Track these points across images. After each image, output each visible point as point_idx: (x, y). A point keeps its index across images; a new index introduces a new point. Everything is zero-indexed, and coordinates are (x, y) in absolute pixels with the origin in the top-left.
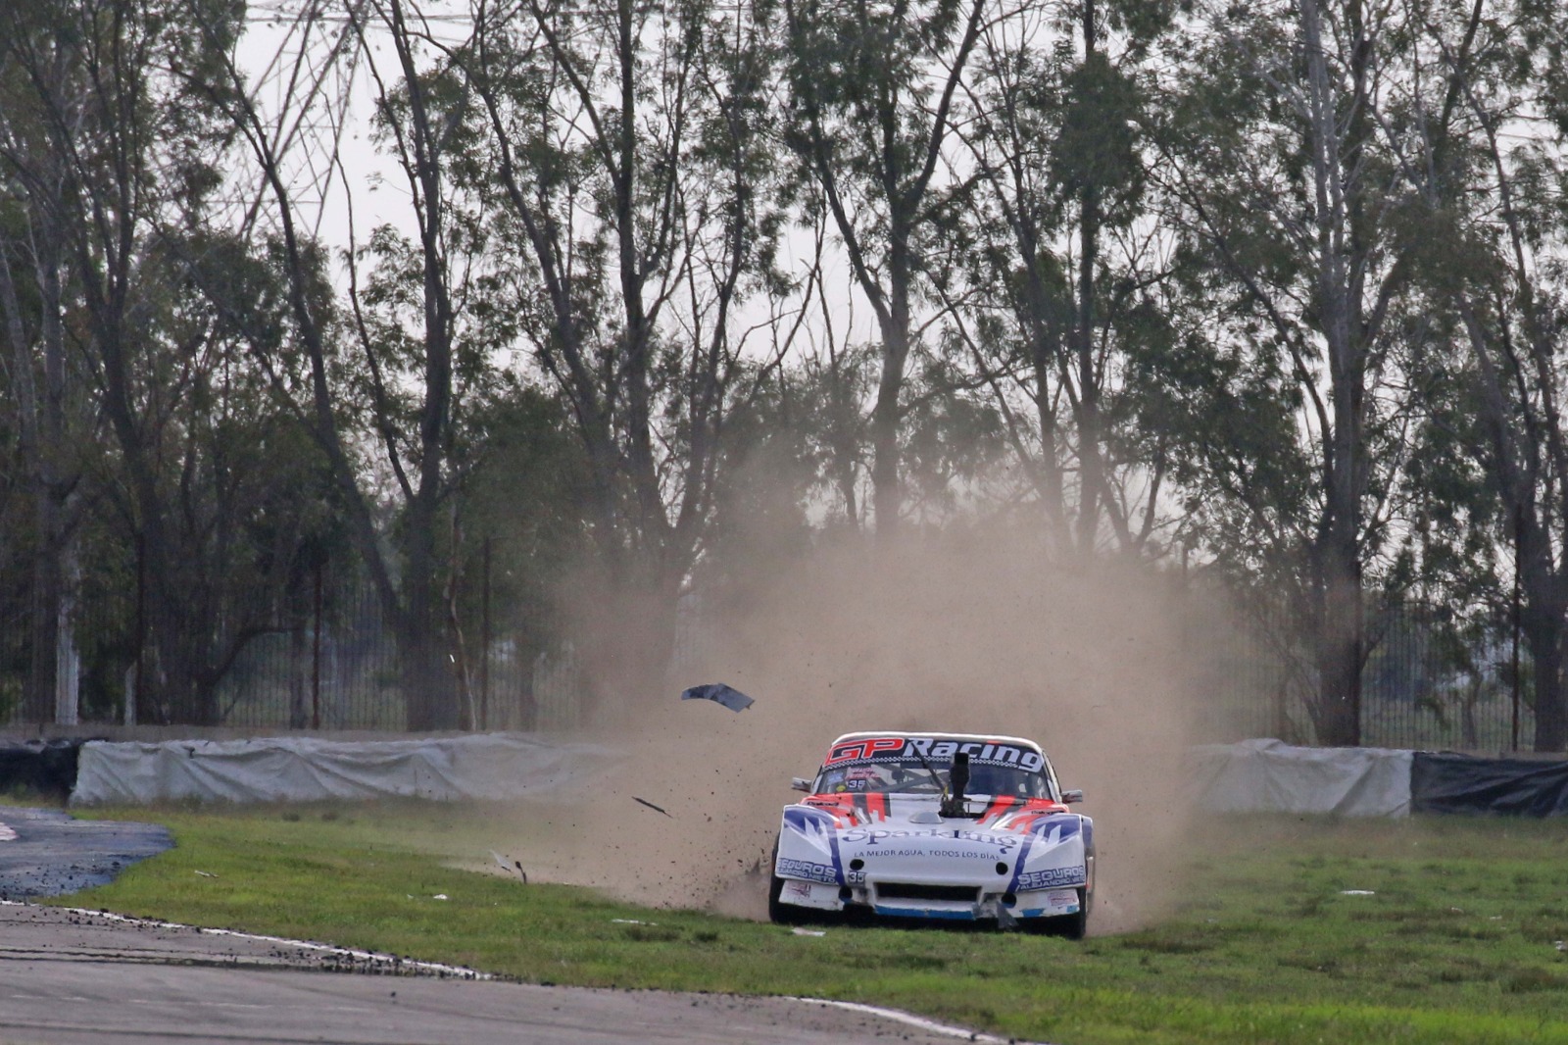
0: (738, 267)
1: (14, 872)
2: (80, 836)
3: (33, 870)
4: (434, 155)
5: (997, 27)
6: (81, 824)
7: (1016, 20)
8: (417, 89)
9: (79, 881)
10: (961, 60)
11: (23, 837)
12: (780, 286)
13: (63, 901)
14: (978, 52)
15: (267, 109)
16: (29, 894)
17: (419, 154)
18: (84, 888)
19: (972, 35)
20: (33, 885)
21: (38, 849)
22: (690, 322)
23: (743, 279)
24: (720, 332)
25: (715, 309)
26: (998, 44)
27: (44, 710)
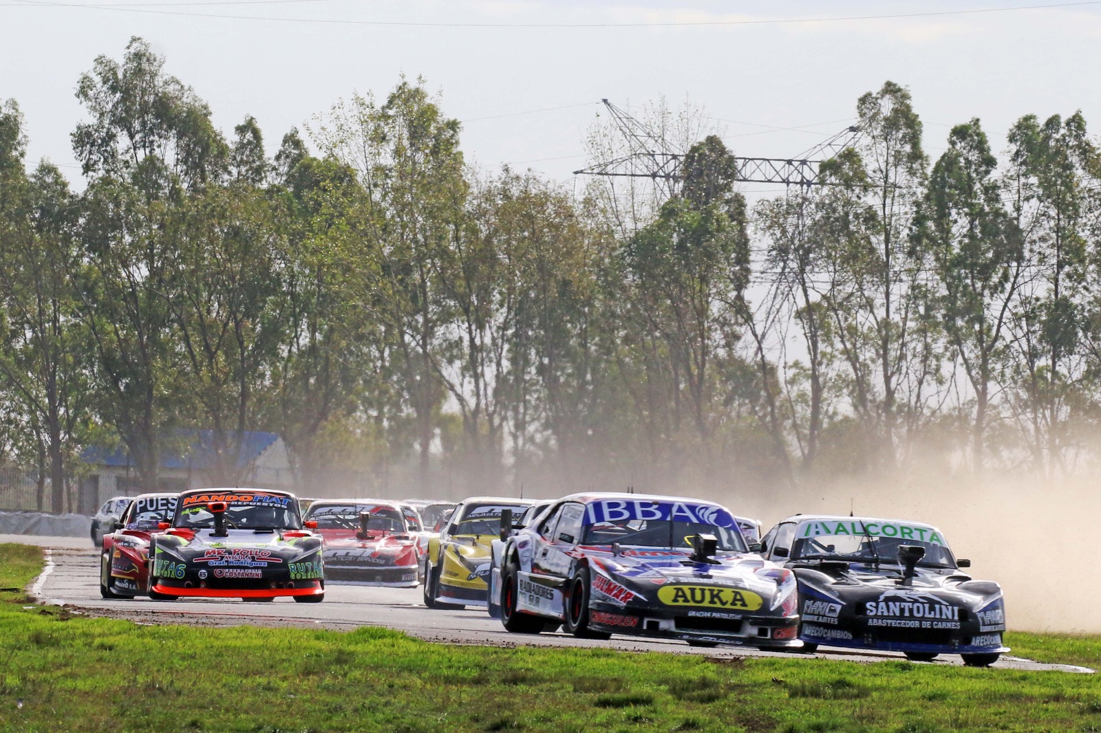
0: (925, 373)
4: (816, 332)
5: (1022, 287)
7: (1029, 284)
8: (810, 309)
10: (1008, 299)
12: (940, 382)
14: (1015, 296)
15: (759, 318)
17: (811, 332)
19: (1013, 289)
22: (908, 394)
23: (928, 377)
24: (918, 396)
25: (917, 390)
26: (1023, 293)
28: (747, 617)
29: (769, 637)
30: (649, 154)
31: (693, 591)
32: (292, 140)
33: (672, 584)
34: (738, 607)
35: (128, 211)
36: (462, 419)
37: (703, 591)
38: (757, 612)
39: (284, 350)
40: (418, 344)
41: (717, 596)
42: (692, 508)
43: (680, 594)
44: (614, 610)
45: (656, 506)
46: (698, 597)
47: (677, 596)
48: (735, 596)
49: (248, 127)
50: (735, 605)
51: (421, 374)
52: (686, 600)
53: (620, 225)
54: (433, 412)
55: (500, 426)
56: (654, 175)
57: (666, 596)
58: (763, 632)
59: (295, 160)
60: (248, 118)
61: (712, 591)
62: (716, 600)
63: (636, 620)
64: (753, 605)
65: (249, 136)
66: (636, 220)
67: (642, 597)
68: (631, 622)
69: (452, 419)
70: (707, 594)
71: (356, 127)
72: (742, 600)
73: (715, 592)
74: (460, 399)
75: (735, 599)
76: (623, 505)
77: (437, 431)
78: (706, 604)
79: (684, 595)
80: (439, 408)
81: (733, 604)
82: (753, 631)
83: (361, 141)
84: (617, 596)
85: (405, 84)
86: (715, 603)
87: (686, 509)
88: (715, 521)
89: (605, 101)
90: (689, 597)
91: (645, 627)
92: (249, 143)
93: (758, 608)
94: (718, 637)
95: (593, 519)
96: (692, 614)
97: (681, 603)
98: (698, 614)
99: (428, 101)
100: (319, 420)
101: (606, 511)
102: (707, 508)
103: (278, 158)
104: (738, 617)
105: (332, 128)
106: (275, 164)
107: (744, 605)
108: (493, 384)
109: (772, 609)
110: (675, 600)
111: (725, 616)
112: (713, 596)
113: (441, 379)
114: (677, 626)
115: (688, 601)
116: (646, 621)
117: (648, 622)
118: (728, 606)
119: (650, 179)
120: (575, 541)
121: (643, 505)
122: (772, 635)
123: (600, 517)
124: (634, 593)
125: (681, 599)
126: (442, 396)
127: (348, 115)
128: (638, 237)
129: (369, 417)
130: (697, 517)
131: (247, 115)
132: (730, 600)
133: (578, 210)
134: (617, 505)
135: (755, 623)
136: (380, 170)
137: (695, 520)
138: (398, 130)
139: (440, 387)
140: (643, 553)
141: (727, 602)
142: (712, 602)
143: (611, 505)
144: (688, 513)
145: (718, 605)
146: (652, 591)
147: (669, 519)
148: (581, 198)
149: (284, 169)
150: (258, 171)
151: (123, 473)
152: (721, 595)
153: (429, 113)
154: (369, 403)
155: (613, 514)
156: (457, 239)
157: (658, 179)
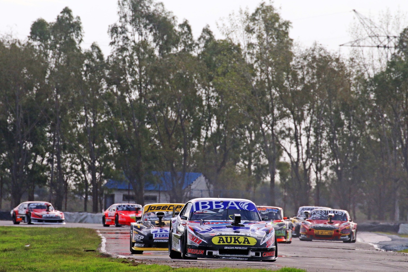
1: (392, 246)
2: (403, 240)
3: (395, 246)
6: (403, 238)
9: (403, 248)
11: (393, 240)
13: (401, 251)
16: (395, 250)
18: (404, 249)
20: (396, 249)
21: (395, 242)
27: (393, 219)
28: (250, 248)
29: (260, 256)
30: (376, 36)
31: (227, 238)
32: (207, 31)
33: (218, 235)
34: (246, 244)
35: (130, 66)
36: (290, 164)
37: (231, 238)
38: (254, 246)
39: (203, 133)
40: (269, 128)
41: (237, 240)
42: (237, 203)
43: (221, 239)
44: (195, 248)
45: (222, 203)
46: (229, 241)
47: (220, 240)
48: (245, 239)
49: (185, 24)
50: (245, 243)
51: (270, 143)
52: (224, 242)
53: (367, 71)
54: (276, 161)
55: (310, 168)
56: (378, 47)
57: (215, 241)
58: (257, 254)
59: (207, 41)
60: (185, 21)
61: (235, 238)
62: (236, 241)
63: (203, 251)
64: (253, 242)
65: (186, 29)
66: (374, 69)
67: (205, 242)
68: (201, 252)
69: (286, 164)
70: (233, 239)
71: (240, 24)
72: (248, 241)
73: (236, 238)
74: (290, 155)
75: (245, 241)
76: (208, 203)
77: (278, 171)
78: (232, 243)
79: (223, 240)
80: (279, 159)
81: (244, 243)
82: (252, 254)
83: (242, 32)
84: (196, 242)
85: (264, 3)
86: (236, 243)
87: (235, 204)
88: (247, 208)
89: (354, 11)
90: (225, 241)
91: (207, 254)
92: (186, 32)
93: (255, 244)
94: (238, 257)
95: (195, 210)
96: (226, 248)
97: (221, 243)
98: (229, 248)
99: (275, 12)
100: (221, 167)
101: (200, 206)
102: (244, 203)
103: (199, 39)
104: (246, 248)
105: (228, 25)
106: (198, 42)
107: (249, 243)
108: (306, 148)
109: (261, 245)
110: (219, 242)
111: (240, 248)
112: (235, 240)
113: (279, 146)
114: (220, 253)
115: (225, 243)
116: (207, 251)
117: (208, 252)
118: (242, 244)
119: (377, 48)
120: (188, 219)
121: (216, 203)
122: (262, 255)
123: (198, 208)
124: (202, 240)
125: (221, 242)
126: (280, 154)
127: (236, 18)
128: (376, 77)
129: (245, 165)
130: (239, 207)
131: (184, 19)
132: (243, 242)
133: (347, 64)
134: (205, 203)
135: (253, 251)
136: (250, 45)
137: (238, 208)
138: (260, 26)
139: (279, 150)
140: (213, 223)
141: (241, 242)
142: (235, 242)
143: (203, 203)
144: (236, 205)
145: (238, 244)
146: (209, 239)
147: (227, 208)
148: (348, 58)
149: (202, 45)
150: (190, 46)
151: (126, 193)
152: (239, 239)
153: (276, 18)
154: (245, 158)
155: (203, 207)
156: (288, 78)
157: (380, 48)
